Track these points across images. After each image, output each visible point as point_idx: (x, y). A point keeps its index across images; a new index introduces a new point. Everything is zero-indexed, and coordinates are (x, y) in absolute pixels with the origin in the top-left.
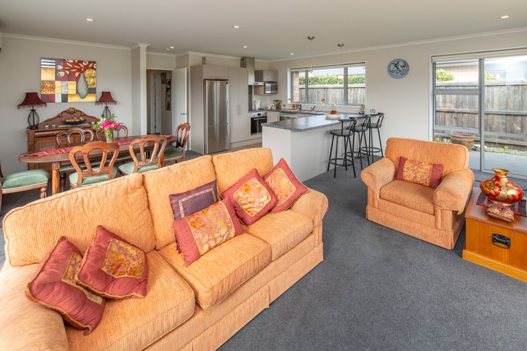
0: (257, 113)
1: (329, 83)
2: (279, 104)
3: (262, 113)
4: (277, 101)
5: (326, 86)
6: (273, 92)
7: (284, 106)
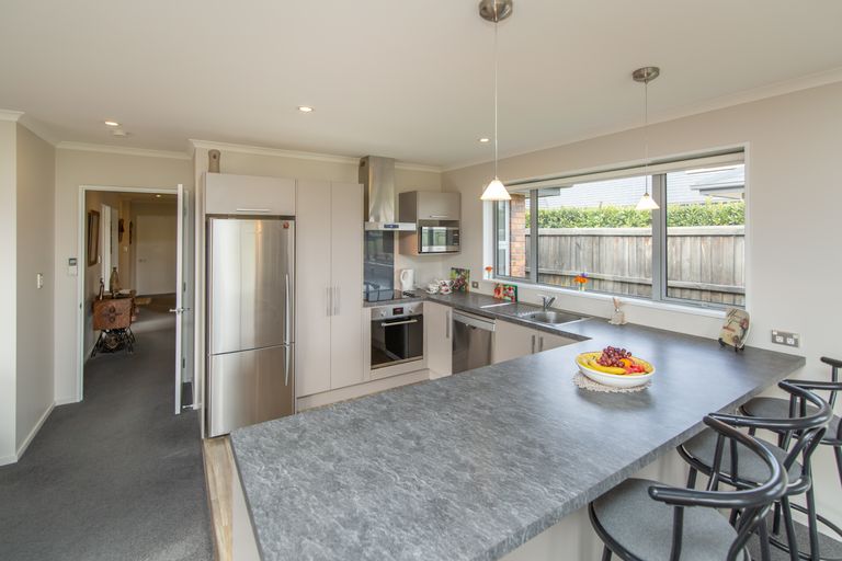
0: (391, 307)
1: (605, 223)
2: (463, 279)
3: (409, 307)
4: (458, 271)
5: (597, 230)
6: (451, 248)
7: (475, 285)
